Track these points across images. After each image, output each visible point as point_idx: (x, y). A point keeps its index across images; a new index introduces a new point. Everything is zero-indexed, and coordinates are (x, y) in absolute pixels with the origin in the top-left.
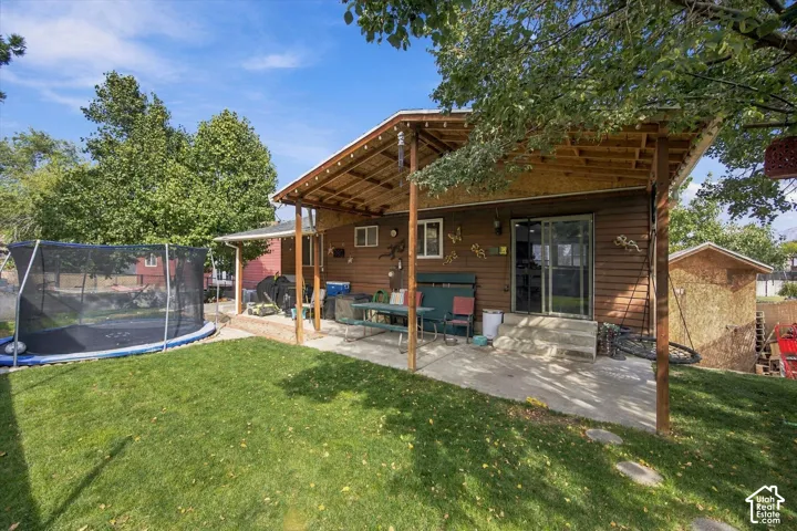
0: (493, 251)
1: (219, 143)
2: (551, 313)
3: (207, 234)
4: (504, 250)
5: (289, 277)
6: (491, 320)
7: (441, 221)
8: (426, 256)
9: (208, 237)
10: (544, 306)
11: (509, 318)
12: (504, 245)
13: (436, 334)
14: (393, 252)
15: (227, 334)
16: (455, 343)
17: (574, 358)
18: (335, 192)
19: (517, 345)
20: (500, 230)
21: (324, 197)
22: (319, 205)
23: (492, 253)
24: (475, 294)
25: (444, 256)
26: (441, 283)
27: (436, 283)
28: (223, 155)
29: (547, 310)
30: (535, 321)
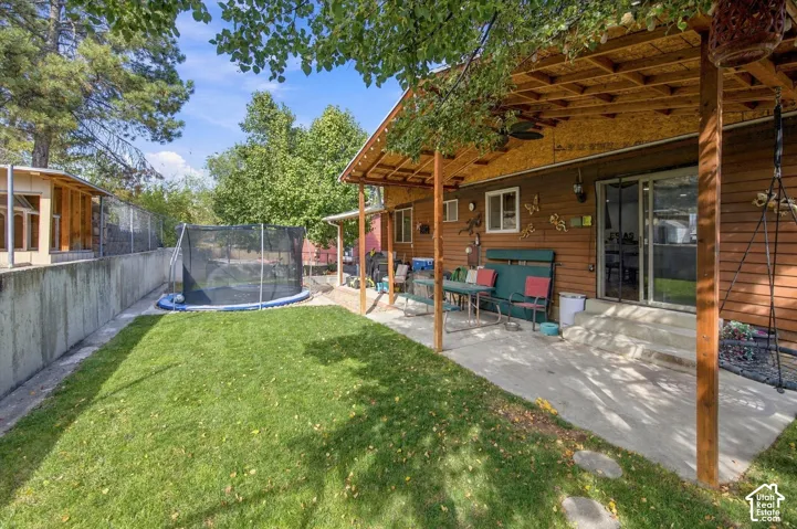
0: (575, 222)
1: (324, 134)
2: (651, 302)
3: (317, 215)
4: (588, 221)
5: (384, 253)
6: (569, 305)
7: (516, 190)
8: (502, 231)
9: (317, 218)
10: (642, 292)
11: (592, 304)
12: (588, 214)
13: (500, 315)
14: (471, 227)
15: (319, 300)
16: (518, 329)
17: (667, 364)
18: (394, 168)
19: (591, 339)
20: (582, 197)
21: (387, 175)
22: (385, 181)
23: (572, 225)
24: (553, 275)
25: (521, 230)
26: (517, 261)
27: (512, 261)
28: (327, 145)
29: (646, 297)
30: (627, 310)
